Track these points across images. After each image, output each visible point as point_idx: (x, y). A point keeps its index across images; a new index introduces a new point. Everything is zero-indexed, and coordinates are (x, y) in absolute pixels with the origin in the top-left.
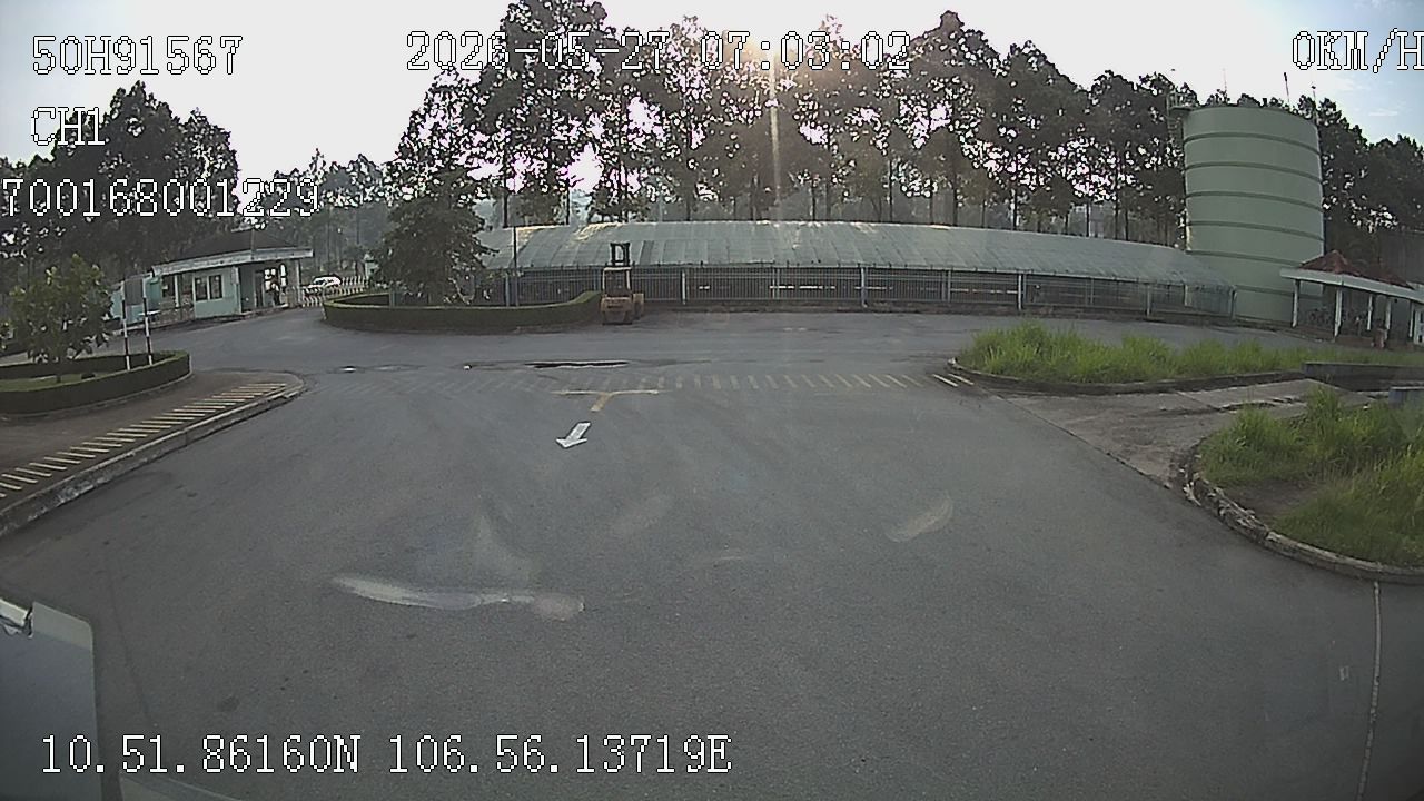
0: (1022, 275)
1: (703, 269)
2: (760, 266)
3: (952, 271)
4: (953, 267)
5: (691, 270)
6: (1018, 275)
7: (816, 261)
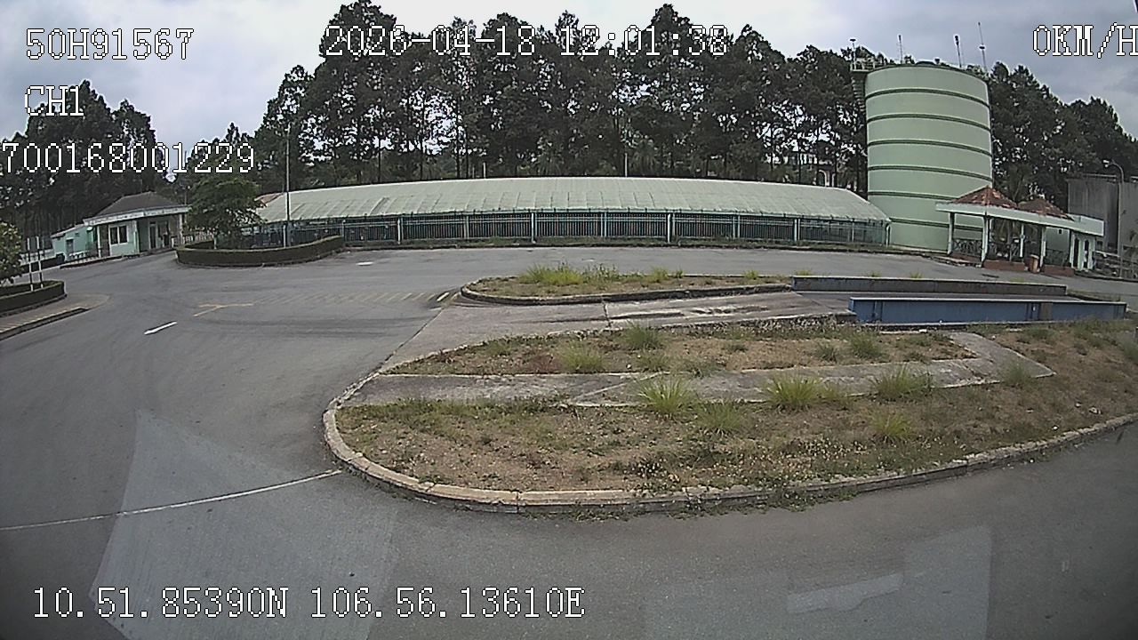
0: (672, 214)
1: (412, 217)
2: (453, 214)
3: (607, 213)
4: (608, 209)
5: (405, 218)
6: (667, 214)
7: (497, 209)
